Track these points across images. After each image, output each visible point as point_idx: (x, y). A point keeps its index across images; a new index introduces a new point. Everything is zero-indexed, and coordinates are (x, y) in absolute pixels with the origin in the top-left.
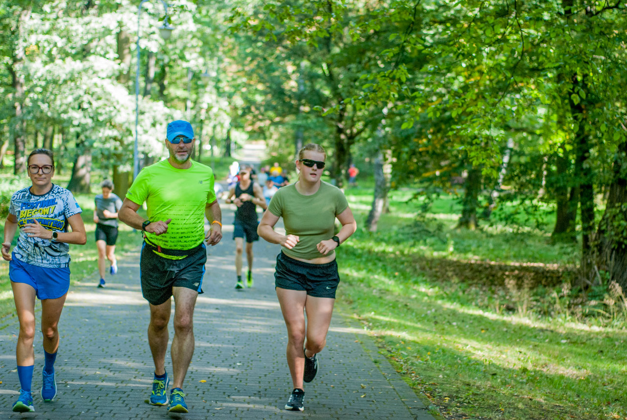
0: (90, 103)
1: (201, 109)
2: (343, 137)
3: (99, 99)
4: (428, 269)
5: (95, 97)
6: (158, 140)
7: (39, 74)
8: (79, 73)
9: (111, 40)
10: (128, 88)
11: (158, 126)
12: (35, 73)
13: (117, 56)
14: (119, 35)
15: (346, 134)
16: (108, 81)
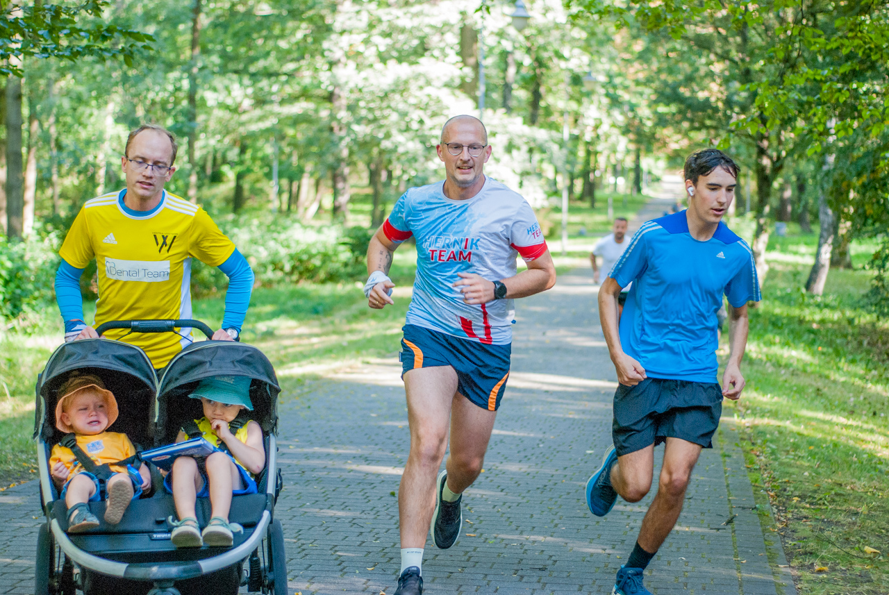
0: (421, 122)
1: (586, 126)
2: (766, 162)
3: (434, 115)
4: (880, 344)
5: (429, 112)
6: (514, 171)
7: (351, 85)
8: (406, 82)
9: (452, 39)
10: (475, 99)
11: (515, 152)
12: (346, 83)
13: (459, 58)
14: (463, 30)
15: (770, 158)
16: (446, 91)
